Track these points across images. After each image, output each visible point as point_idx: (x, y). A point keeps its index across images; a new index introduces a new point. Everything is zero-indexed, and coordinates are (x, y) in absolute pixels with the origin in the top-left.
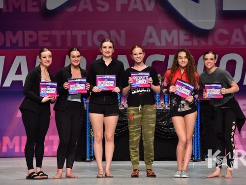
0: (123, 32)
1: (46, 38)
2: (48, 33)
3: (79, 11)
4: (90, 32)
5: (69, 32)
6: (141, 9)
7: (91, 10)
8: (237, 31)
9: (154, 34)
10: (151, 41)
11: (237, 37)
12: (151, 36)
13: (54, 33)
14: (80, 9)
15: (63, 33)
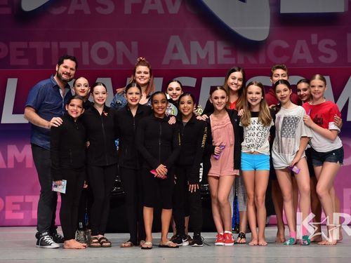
0: (135, 44)
1: (22, 53)
2: (23, 45)
3: (69, 13)
4: (85, 45)
5: (55, 45)
6: (161, 11)
7: (87, 11)
8: (302, 43)
9: (181, 47)
10: (176, 57)
11: (302, 51)
12: (175, 51)
13: (33, 45)
14: (71, 11)
15: (47, 45)
